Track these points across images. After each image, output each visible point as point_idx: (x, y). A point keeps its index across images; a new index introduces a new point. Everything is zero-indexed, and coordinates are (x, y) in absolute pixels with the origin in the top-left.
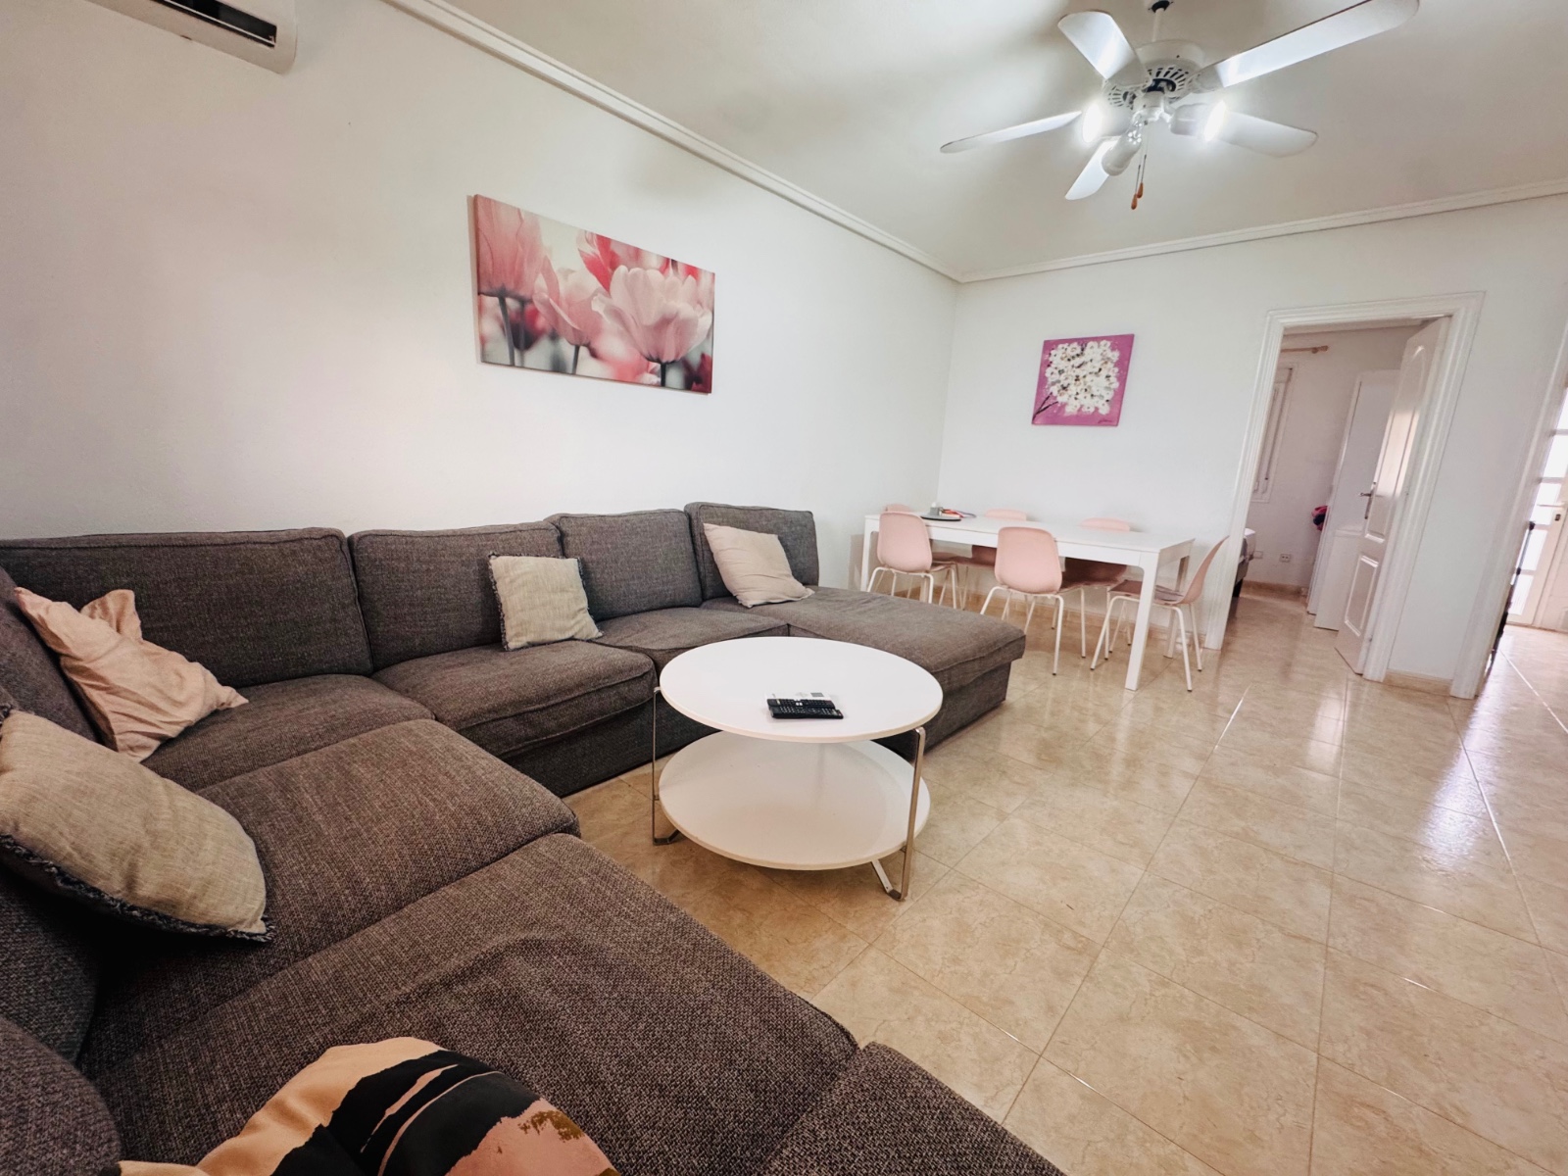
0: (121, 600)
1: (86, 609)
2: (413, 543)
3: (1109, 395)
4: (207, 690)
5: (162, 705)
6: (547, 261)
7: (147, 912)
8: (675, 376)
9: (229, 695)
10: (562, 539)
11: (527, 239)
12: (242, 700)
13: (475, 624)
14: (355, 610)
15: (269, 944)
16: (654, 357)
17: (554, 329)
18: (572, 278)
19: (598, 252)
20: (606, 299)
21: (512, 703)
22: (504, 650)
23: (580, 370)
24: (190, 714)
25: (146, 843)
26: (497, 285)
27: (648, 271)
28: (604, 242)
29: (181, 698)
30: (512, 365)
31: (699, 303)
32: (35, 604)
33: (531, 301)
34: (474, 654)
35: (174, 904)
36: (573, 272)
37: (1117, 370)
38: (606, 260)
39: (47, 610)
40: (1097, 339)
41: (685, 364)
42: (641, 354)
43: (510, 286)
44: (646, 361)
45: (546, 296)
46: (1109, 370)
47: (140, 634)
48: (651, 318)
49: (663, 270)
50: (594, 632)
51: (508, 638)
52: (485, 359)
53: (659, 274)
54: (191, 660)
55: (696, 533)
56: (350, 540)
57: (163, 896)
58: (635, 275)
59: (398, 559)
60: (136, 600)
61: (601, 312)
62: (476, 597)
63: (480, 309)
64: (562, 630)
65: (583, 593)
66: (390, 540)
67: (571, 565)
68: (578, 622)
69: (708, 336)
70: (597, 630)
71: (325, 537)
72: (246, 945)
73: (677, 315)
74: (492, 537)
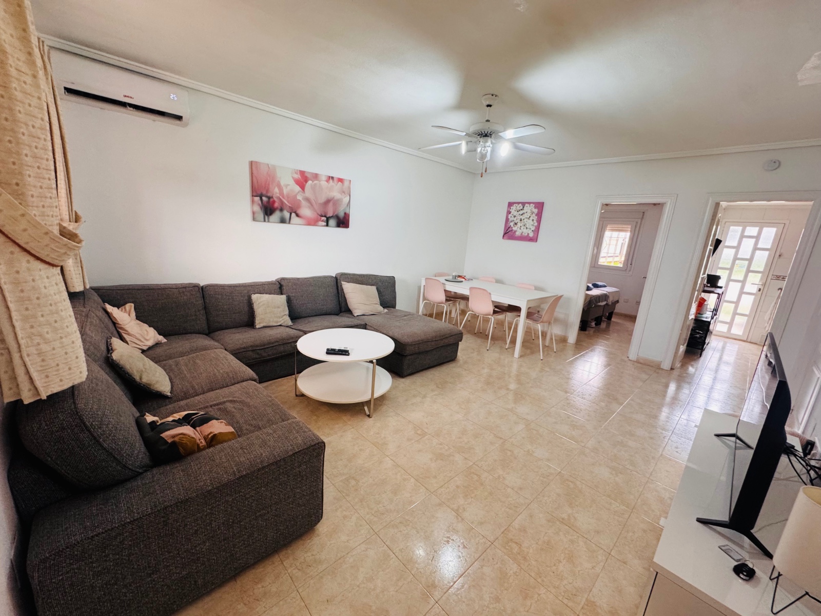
0: (130, 306)
1: (120, 309)
2: (224, 289)
3: (533, 228)
4: (155, 337)
5: (143, 340)
6: (279, 182)
7: (144, 385)
8: (332, 222)
9: (161, 338)
10: (281, 287)
11: (271, 175)
12: (165, 340)
13: (245, 318)
14: (203, 312)
15: (171, 398)
16: (323, 215)
17: (281, 207)
18: (289, 188)
19: (300, 177)
20: (303, 194)
21: (251, 346)
22: (254, 328)
23: (292, 222)
24: (150, 343)
25: (144, 370)
26: (259, 193)
27: (321, 182)
28: (302, 173)
29: (148, 338)
30: (265, 221)
31: (344, 192)
32: (109, 308)
33: (272, 197)
34: (243, 329)
35: (150, 385)
36: (289, 185)
37: (536, 217)
38: (303, 180)
39: (112, 310)
40: (529, 203)
41: (337, 217)
42: (318, 214)
43: (264, 193)
44: (320, 217)
45: (278, 195)
46: (533, 217)
47: (135, 317)
48: (322, 199)
49: (328, 181)
50: (290, 323)
51: (256, 324)
52: (254, 219)
53: (326, 182)
54: (150, 326)
55: (339, 285)
56: (202, 287)
57: (147, 382)
58: (315, 184)
59: (219, 294)
60: (134, 307)
61: (301, 199)
62: (246, 309)
63: (253, 202)
64: (277, 322)
65: (287, 308)
66: (216, 287)
67: (284, 297)
68: (283, 320)
69: (348, 205)
70: (291, 323)
71: (194, 286)
72: (166, 397)
73: (333, 198)
74: (253, 287)
